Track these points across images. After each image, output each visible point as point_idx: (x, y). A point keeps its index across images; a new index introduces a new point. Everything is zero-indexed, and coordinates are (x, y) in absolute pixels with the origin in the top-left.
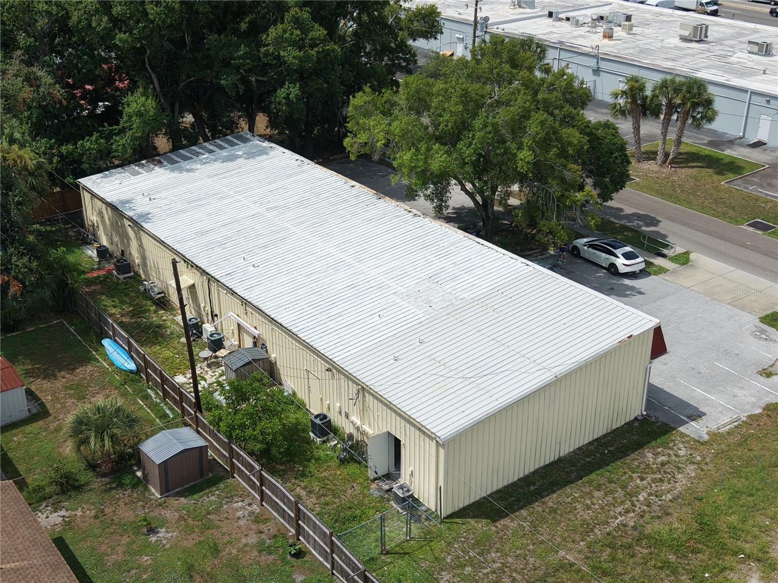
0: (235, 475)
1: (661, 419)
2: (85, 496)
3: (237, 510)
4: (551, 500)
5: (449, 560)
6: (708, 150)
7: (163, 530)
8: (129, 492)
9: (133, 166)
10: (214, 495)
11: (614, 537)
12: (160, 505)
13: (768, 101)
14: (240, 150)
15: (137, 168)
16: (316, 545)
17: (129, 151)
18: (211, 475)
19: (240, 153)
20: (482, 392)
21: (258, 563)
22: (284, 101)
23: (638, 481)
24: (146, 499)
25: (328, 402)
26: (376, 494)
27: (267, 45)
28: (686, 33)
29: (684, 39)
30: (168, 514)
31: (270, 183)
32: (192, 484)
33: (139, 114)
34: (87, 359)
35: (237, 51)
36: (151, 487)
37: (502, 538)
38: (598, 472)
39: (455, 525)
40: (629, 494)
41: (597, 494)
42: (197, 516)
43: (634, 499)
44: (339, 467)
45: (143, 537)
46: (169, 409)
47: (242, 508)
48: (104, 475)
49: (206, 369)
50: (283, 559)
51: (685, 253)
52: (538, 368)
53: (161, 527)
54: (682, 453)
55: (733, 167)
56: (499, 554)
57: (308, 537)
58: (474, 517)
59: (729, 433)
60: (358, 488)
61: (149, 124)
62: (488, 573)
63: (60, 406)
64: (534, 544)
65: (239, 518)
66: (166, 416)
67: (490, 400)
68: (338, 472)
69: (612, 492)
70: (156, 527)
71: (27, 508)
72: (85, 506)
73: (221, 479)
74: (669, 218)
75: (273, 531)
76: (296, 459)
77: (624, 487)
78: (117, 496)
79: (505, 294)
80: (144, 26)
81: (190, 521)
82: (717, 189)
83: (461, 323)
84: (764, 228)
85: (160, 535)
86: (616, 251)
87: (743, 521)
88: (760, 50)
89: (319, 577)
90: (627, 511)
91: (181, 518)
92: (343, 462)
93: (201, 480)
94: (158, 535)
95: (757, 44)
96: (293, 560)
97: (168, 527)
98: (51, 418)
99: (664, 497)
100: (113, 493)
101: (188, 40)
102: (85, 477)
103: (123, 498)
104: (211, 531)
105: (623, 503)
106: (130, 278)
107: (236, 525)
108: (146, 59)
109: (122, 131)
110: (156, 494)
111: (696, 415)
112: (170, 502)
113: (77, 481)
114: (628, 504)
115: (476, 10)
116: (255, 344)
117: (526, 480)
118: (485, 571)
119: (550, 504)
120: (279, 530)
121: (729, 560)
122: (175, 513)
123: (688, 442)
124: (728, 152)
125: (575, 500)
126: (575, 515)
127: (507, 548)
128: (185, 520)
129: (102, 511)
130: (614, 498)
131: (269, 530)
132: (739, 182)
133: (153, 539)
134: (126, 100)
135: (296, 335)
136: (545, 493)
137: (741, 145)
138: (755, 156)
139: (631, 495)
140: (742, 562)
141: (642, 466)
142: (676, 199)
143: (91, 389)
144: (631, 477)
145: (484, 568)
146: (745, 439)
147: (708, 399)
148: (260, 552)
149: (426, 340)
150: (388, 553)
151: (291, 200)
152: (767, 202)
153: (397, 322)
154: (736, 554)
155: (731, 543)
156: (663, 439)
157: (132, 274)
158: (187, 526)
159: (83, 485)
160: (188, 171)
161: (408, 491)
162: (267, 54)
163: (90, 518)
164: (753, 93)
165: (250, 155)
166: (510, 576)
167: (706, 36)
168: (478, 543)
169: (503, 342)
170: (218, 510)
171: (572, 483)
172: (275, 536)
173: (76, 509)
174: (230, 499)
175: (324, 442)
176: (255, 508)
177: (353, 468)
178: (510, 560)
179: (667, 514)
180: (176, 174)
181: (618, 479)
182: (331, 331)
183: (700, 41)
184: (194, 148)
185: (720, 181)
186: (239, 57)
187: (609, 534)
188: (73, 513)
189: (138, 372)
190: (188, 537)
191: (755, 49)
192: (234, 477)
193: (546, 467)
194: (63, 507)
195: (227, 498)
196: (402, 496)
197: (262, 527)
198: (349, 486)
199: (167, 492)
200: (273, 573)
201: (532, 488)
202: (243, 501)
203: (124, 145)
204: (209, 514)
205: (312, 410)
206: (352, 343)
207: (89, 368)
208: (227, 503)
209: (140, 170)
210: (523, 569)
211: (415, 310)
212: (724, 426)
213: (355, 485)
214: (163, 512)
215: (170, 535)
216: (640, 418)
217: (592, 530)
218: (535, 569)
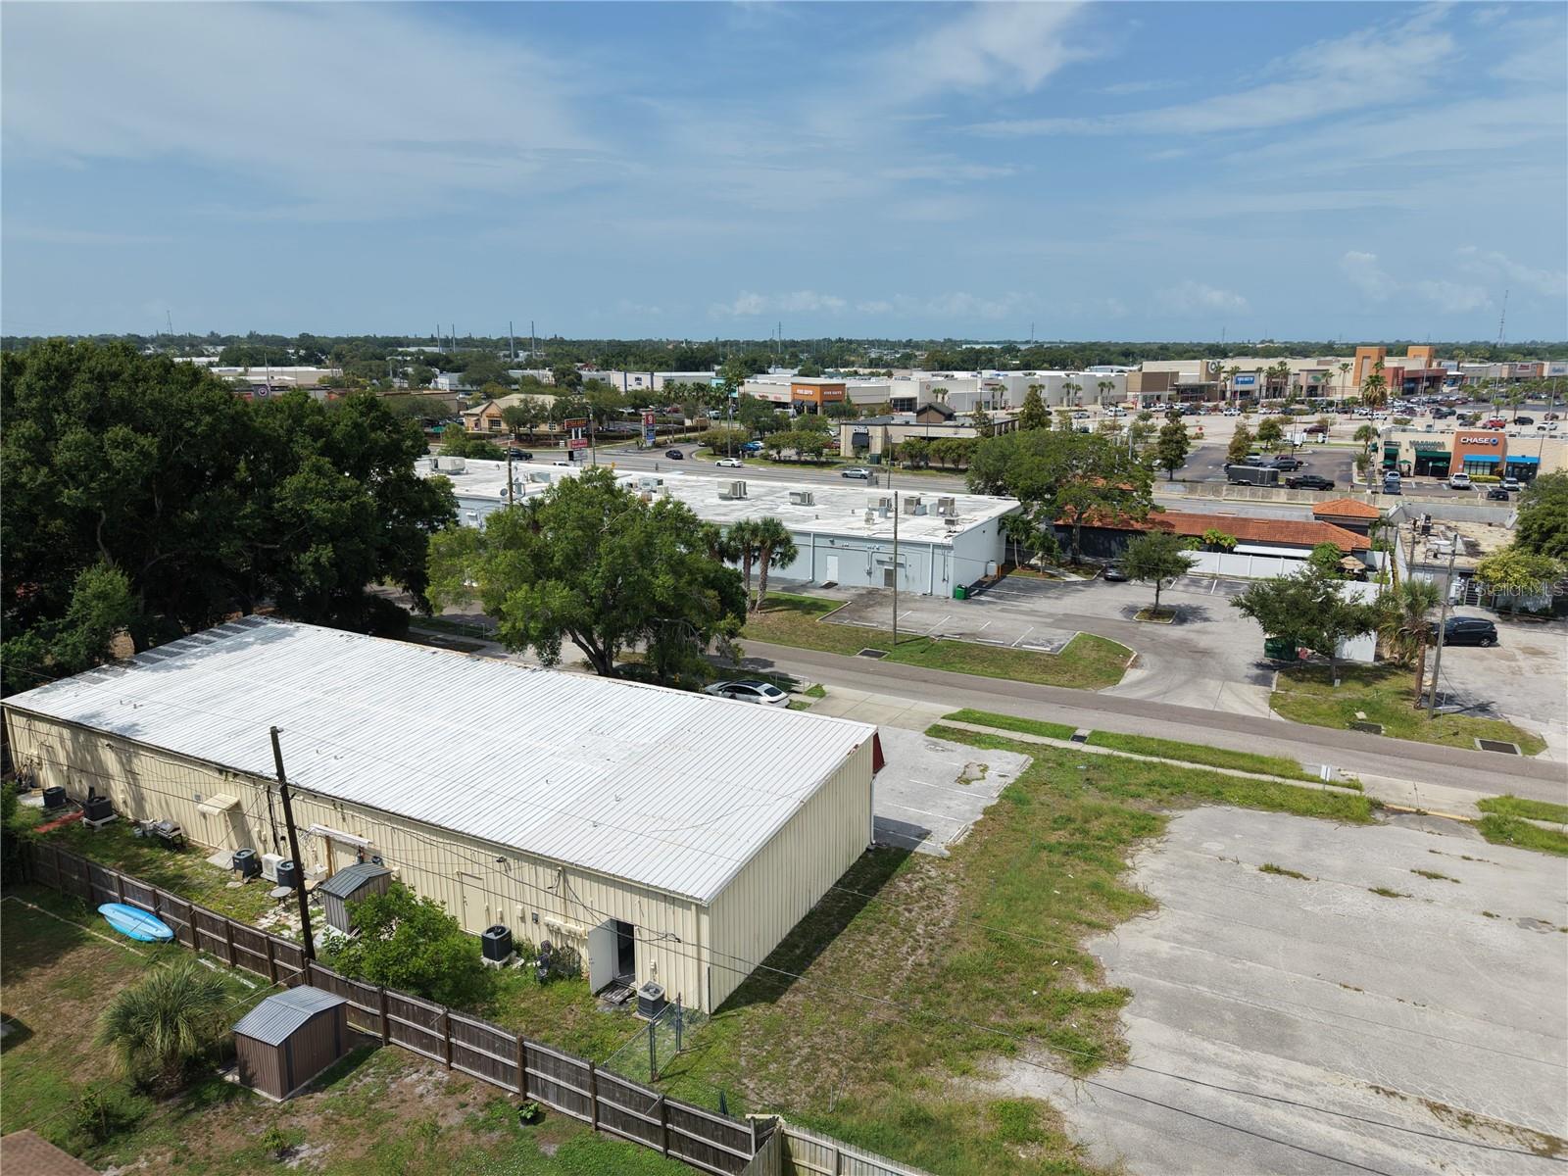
0: (392, 1039)
1: (893, 845)
2: (146, 1135)
3: (413, 1086)
4: (826, 958)
5: (743, 1063)
6: (787, 595)
7: (306, 1146)
8: (223, 1107)
9: (89, 673)
10: (368, 1075)
11: (916, 981)
12: (285, 1112)
13: (832, 542)
14: (249, 636)
15: (96, 674)
16: (561, 1094)
17: (83, 651)
18: (351, 1050)
19: (252, 640)
20: (726, 837)
21: (480, 1148)
22: (310, 568)
23: (907, 914)
24: (259, 1112)
25: (500, 909)
26: (608, 1011)
27: (284, 499)
28: (725, 491)
29: (724, 497)
30: (303, 1121)
31: (314, 665)
32: (326, 1069)
33: (102, 596)
34: (77, 941)
35: (239, 510)
36: (257, 1090)
37: (794, 1018)
38: (861, 914)
39: (729, 1019)
40: (906, 930)
41: (872, 939)
42: (354, 1111)
43: (913, 934)
44: (540, 991)
45: (273, 1167)
46: (245, 978)
47: (421, 1081)
48: (169, 1096)
49: (284, 914)
50: (516, 1132)
51: (817, 686)
52: (776, 797)
53: (301, 1143)
54: (933, 873)
55: (816, 606)
56: (800, 1037)
57: (544, 1089)
58: (748, 1003)
59: (967, 844)
60: (580, 1011)
61: (116, 610)
62: (799, 1064)
63: (50, 1016)
64: (834, 1014)
65: (422, 1096)
66: (245, 988)
67: (739, 844)
68: (543, 998)
69: (886, 933)
70: (292, 1146)
71: (76, 1163)
72: (149, 1151)
73: (369, 1051)
74: (783, 658)
75: (482, 1099)
76: (475, 996)
77: (896, 924)
78: (204, 1120)
79: (692, 730)
80: (107, 478)
81: (345, 1121)
82: (814, 626)
83: (656, 771)
84: (879, 655)
85: (301, 1155)
86: (758, 690)
87: (1034, 927)
88: (803, 500)
89: (578, 1138)
90: (914, 950)
91: (328, 1121)
92: (544, 982)
93: (337, 1061)
94: (298, 1157)
95: (799, 494)
96: (529, 1128)
97: (312, 1141)
98: (38, 1037)
99: (942, 925)
100: (196, 1116)
101: (158, 503)
102: (134, 1107)
103: (216, 1120)
104: (384, 1126)
105: (904, 941)
106: (113, 822)
107: (421, 1106)
108: (99, 529)
109: (72, 625)
110: (272, 1098)
111: (924, 834)
112: (300, 1103)
113: (121, 1117)
114: (911, 942)
115: (510, 470)
116: (362, 860)
117: (787, 945)
118: (795, 1062)
119: (828, 964)
120: (490, 1095)
121: (1048, 971)
122: (316, 1117)
123: (933, 862)
124: (805, 595)
125: (852, 952)
126: (862, 968)
127: (806, 1027)
128: (337, 1122)
129: (185, 1150)
130: (892, 938)
131: (475, 1098)
132: (831, 618)
133: (293, 1164)
134: (80, 578)
135: (439, 826)
136: (816, 953)
137: (814, 588)
138: (831, 595)
139: (908, 930)
140: (1059, 968)
141: (902, 897)
142: (780, 641)
143: (99, 980)
144: (897, 912)
145: (792, 1059)
146: (984, 845)
147: (925, 816)
148: (475, 1132)
149: (623, 797)
150: (660, 1079)
151: (354, 678)
152: (867, 632)
153: (573, 785)
154: (1049, 962)
155: (1038, 953)
156: (904, 865)
157: (115, 816)
158: (343, 1129)
159: (137, 1119)
160: (180, 668)
161: (657, 991)
162: (284, 510)
163: (166, 1166)
164: (817, 535)
165: (267, 640)
166: (829, 1059)
167: (745, 494)
168: (768, 1032)
169: (719, 779)
170: (384, 1094)
171: (837, 934)
172: (488, 1105)
173: (136, 1160)
174: (397, 1073)
175: (506, 965)
176: (441, 1075)
177: (561, 987)
178: (817, 1040)
179: (957, 941)
180: (162, 674)
181: (885, 917)
182: (487, 811)
183: (740, 498)
184: (180, 641)
185: (814, 620)
186: (245, 517)
187: (909, 979)
188: (132, 1167)
189: (174, 940)
190: (351, 1144)
191: (798, 499)
192: (390, 1043)
193: (800, 924)
194: (110, 1164)
195: (390, 1073)
196: (652, 999)
197: (461, 1098)
198: (566, 1011)
199: (290, 1091)
200: (511, 1152)
201: (798, 952)
202: (417, 1072)
203: (74, 644)
204: (371, 1102)
205: (470, 930)
206: (523, 820)
207: (85, 952)
208: (394, 1080)
209: (103, 676)
210: (838, 1046)
211: (590, 767)
212: (958, 837)
213: (573, 1007)
214: (295, 1121)
215: (320, 1149)
216: (872, 848)
217: (889, 980)
218: (852, 1042)
